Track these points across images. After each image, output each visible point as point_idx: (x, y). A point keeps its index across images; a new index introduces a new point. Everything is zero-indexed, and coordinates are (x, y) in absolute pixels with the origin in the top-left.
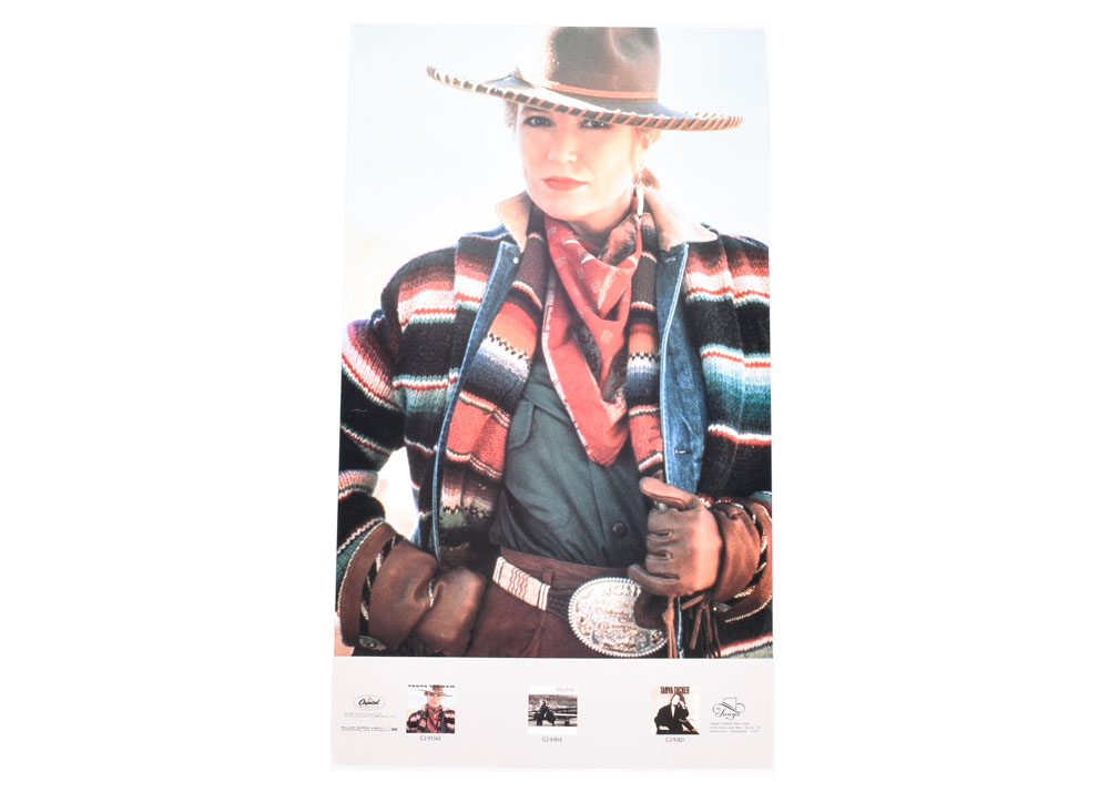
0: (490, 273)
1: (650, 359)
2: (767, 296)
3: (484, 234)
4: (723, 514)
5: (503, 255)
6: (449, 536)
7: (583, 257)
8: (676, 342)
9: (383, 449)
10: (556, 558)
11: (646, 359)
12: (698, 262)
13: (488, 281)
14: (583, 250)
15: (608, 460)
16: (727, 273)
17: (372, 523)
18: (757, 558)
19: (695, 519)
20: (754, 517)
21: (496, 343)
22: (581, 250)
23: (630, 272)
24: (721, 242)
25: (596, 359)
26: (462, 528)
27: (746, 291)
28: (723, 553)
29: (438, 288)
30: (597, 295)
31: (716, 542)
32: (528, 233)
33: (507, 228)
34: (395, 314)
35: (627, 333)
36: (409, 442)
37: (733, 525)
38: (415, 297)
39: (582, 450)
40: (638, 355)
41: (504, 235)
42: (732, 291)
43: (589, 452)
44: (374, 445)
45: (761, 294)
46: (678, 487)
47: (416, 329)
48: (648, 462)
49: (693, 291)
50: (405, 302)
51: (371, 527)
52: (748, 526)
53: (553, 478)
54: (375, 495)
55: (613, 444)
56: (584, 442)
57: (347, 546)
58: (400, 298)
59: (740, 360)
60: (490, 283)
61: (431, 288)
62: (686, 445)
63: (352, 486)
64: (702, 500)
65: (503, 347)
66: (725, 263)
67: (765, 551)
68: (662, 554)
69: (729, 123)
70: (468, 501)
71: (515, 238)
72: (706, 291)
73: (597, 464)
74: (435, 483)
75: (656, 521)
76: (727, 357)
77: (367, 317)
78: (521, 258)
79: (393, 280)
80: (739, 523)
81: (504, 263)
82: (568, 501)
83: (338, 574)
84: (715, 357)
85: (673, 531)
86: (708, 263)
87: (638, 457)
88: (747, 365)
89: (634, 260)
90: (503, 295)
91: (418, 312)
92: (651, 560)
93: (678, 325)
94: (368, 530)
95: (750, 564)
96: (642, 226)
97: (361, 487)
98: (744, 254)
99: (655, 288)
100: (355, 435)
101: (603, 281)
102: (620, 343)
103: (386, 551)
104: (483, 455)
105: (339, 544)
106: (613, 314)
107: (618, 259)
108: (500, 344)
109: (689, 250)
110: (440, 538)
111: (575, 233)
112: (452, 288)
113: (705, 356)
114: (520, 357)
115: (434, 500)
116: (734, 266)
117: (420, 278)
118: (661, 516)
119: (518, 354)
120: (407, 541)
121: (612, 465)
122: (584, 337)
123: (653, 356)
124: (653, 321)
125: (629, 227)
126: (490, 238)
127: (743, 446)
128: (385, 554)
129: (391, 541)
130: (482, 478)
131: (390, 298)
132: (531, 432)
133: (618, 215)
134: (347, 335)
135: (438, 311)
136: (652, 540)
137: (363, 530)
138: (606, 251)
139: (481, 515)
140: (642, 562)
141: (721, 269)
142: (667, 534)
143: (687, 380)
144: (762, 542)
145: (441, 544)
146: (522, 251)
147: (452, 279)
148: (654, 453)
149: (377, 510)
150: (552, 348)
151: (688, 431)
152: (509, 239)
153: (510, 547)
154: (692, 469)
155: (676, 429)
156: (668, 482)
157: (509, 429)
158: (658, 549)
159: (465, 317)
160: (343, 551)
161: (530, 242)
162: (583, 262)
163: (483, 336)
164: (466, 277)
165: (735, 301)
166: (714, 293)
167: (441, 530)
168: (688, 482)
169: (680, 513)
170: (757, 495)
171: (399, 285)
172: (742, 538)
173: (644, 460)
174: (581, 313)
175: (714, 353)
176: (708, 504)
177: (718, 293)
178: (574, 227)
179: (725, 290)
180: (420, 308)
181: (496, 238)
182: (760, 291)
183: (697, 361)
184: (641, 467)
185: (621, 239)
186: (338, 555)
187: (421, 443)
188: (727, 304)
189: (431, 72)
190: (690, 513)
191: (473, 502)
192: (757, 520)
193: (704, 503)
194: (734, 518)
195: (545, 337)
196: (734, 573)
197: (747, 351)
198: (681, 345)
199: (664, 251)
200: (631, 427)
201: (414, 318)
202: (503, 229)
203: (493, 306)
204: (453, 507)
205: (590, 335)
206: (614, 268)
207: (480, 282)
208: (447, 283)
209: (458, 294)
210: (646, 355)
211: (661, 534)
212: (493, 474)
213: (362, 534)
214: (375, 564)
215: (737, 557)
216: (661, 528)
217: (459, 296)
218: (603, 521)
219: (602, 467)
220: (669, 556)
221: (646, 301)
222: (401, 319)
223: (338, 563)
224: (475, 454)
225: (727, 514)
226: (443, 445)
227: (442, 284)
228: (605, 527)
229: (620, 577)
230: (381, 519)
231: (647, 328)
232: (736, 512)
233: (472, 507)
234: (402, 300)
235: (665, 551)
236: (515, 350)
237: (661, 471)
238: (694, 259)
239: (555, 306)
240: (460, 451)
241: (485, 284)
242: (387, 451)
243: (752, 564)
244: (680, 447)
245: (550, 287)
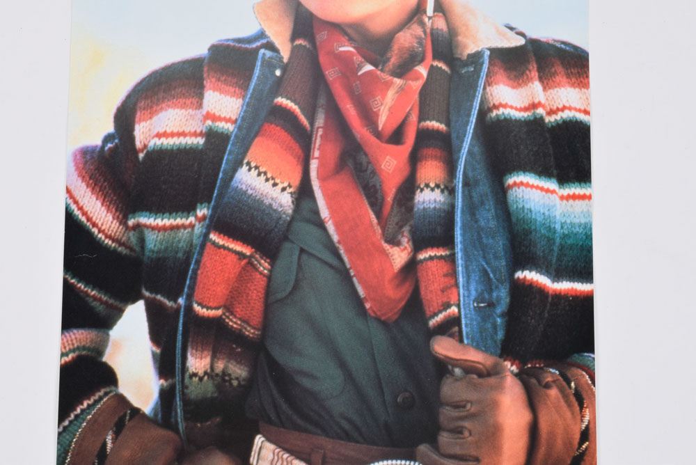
0: (246, 88)
1: (442, 191)
2: (587, 112)
3: (239, 41)
4: (533, 381)
5: (262, 65)
6: (197, 410)
7: (360, 67)
8: (474, 170)
9: (116, 303)
10: (327, 435)
11: (437, 191)
12: (502, 71)
13: (244, 97)
14: (360, 59)
15: (391, 314)
16: (537, 86)
17: (101, 393)
18: (577, 436)
19: (500, 387)
20: (573, 384)
21: (254, 173)
22: (358, 59)
23: (417, 85)
24: (529, 47)
25: (376, 191)
26: (212, 399)
27: (560, 106)
28: (533, 430)
29: (184, 106)
30: (377, 114)
31: (524, 417)
32: (293, 39)
33: (268, 33)
34: (132, 139)
35: (414, 159)
36: (147, 294)
37: (547, 396)
38: (155, 119)
39: (359, 302)
40: (427, 186)
41: (264, 41)
42: (543, 106)
43: (368, 306)
44: (105, 298)
45: (580, 111)
46: (478, 348)
47: (158, 156)
48: (440, 317)
49: (496, 107)
50: (143, 124)
51: (101, 398)
52: (565, 396)
53: (324, 338)
54: (106, 358)
55: (396, 295)
56: (361, 292)
57: (71, 422)
58: (137, 119)
59: (553, 192)
60: (247, 100)
61: (175, 106)
62: (486, 296)
63: (78, 348)
64: (508, 364)
65: (263, 178)
66: (535, 74)
67: (587, 427)
68: (458, 431)
70: (220, 366)
71: (277, 44)
72: (512, 107)
73: (378, 319)
74: (179, 344)
75: (451, 389)
76: (537, 187)
77: (97, 141)
78: (285, 69)
79: (129, 97)
80: (554, 392)
81: (263, 76)
82: (342, 365)
83: (59, 456)
84: (522, 188)
85: (471, 402)
86: (514, 73)
87: (428, 311)
88: (562, 198)
89: (423, 70)
90: (263, 114)
91: (159, 136)
92: (444, 438)
93: (476, 149)
94: (96, 402)
95: (568, 444)
96: (432, 29)
97: (89, 349)
98: (558, 62)
99: (448, 104)
100: (81, 286)
101: (384, 96)
102: (405, 172)
103: (119, 428)
104: (239, 310)
105: (61, 419)
106: (396, 137)
107: (404, 70)
108: (259, 174)
109: (490, 57)
110: (185, 411)
111: (351, 39)
112: (200, 106)
113: (510, 187)
114: (284, 189)
115: (178, 365)
116: (546, 79)
117: (161, 95)
118: (458, 383)
119: (280, 186)
120: (144, 415)
121: (396, 322)
122: (361, 164)
123: (446, 187)
124: (445, 146)
125: (417, 30)
126: (247, 46)
127: (559, 297)
128: (117, 433)
129: (125, 415)
130: (237, 337)
131: (125, 118)
132: (297, 281)
133: (403, 15)
134: (72, 164)
135: (183, 134)
136: (446, 413)
137: (91, 402)
138: (389, 59)
139: (235, 383)
140: (433, 441)
141: (530, 80)
142: (464, 407)
143: (488, 217)
144: (583, 416)
145: (186, 419)
146: (285, 60)
147: (201, 96)
148: (447, 306)
149: (109, 377)
150: (322, 179)
151: (490, 279)
152: (270, 46)
153: (270, 422)
154: (495, 326)
155: (475, 277)
156: (466, 341)
157: (269, 278)
158: (453, 425)
159: (216, 140)
160: (65, 428)
161: (295, 50)
162: (360, 73)
163: (237, 164)
164: (217, 94)
165: (547, 119)
166: (521, 110)
167: (186, 402)
168: (489, 342)
169: (481, 380)
170: (576, 358)
171: (135, 104)
172: (558, 411)
173: (436, 314)
174: (358, 136)
175: (522, 183)
176: (514, 368)
177: (525, 109)
178: (349, 31)
179: (534, 106)
180: (161, 131)
181: (254, 46)
182: (578, 107)
183: (501, 193)
184: (432, 322)
185: (407, 45)
186: (60, 434)
187: (162, 296)
188: (537, 122)
190: (492, 380)
191: (226, 367)
192: (576, 389)
193: (510, 367)
194: (547, 386)
195: (314, 165)
196: (548, 454)
197: (563, 180)
198: (481, 174)
199: (459, 59)
200: (419, 274)
201: (155, 143)
202: (262, 35)
203: (251, 127)
204: (201, 373)
205: (369, 163)
206: (398, 81)
207: (234, 99)
208: (195, 100)
209: (208, 113)
210: (438, 186)
211: (458, 406)
212: (250, 332)
213: (89, 406)
214: (105, 444)
215: (552, 434)
216: (457, 399)
217: (208, 116)
218: (385, 389)
219: (384, 324)
220: (466, 433)
221: (438, 121)
222: (138, 144)
223: (58, 443)
224: (229, 308)
225: (539, 381)
226: (190, 298)
227: (188, 102)
228: (388, 398)
229: (406, 459)
230: (113, 388)
231: (438, 152)
232: (549, 379)
233: (224, 373)
234: (140, 121)
235: (462, 427)
236: (278, 181)
237: (456, 329)
238: (496, 69)
239: (325, 127)
240: (211, 304)
241: (240, 102)
242: (120, 305)
243: (571, 443)
244: (479, 299)
245: (320, 105)
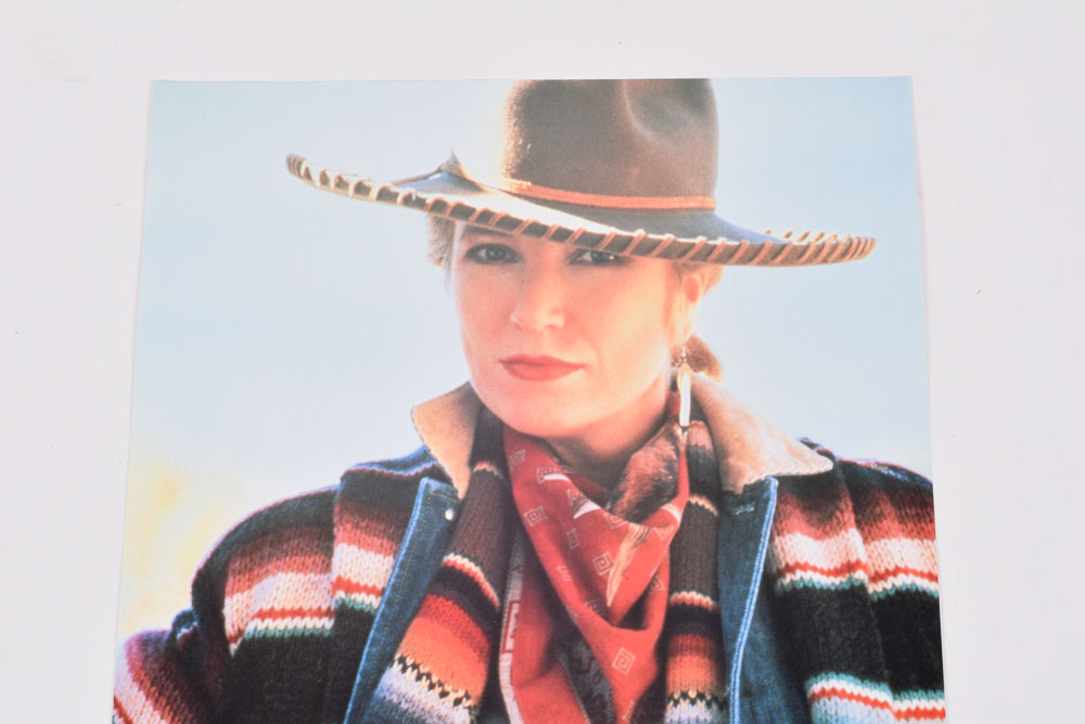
0: (401, 539)
1: (709, 705)
2: (933, 577)
3: (389, 464)
5: (425, 504)
7: (577, 506)
8: (758, 669)
11: (701, 705)
12: (797, 512)
13: (396, 554)
14: (577, 493)
16: (853, 536)
21: (411, 674)
22: (573, 493)
23: (666, 534)
24: (840, 474)
25: (604, 705)
27: (891, 568)
29: (302, 569)
30: (604, 581)
32: (472, 462)
33: (434, 452)
34: (220, 620)
35: (664, 653)
38: (257, 588)
40: (685, 695)
41: (428, 465)
42: (865, 568)
45: (922, 575)
47: (260, 647)
49: (790, 569)
50: (237, 596)
58: (228, 589)
59: (884, 705)
60: (401, 558)
61: (288, 568)
65: (424, 683)
66: (849, 516)
69: (849, 250)
71: (449, 469)
72: (815, 569)
76: (859, 698)
78: (459, 509)
79: (216, 553)
81: (426, 521)
84: (835, 699)
86: (817, 515)
88: (899, 715)
89: (674, 511)
90: (426, 580)
91: (262, 615)
93: (761, 636)
96: (688, 447)
98: (885, 497)
99: (716, 565)
101: (615, 552)
102: (650, 674)
106: (635, 617)
107: (644, 510)
108: (419, 678)
109: (779, 490)
111: (562, 462)
112: (327, 568)
113: (816, 697)
114: (457, 702)
116: (868, 523)
117: (267, 550)
119: (452, 696)
122: (579, 661)
123: (715, 698)
124: (712, 630)
125: (666, 448)
126: (401, 473)
131: (209, 587)
133: (642, 425)
134: (124, 661)
135: (300, 613)
138: (621, 494)
141: (842, 526)
146: (461, 495)
147: (328, 552)
150: (519, 684)
152: (437, 473)
159: (351, 622)
161: (476, 480)
162: (576, 516)
163: (385, 661)
164: (354, 548)
165: (872, 588)
166: (829, 573)
171: (226, 564)
174: (575, 616)
175: (834, 691)
177: (836, 572)
178: (560, 449)
179: (850, 567)
180: (266, 607)
181: (412, 472)
182: (919, 569)
183: (802, 706)
185: (650, 471)
188: (856, 593)
189: (294, 165)
195: (505, 662)
197: (899, 687)
198: (769, 676)
199: (731, 494)
201: (256, 627)
202: (424, 455)
203: (406, 601)
205: (592, 658)
206: (636, 528)
207: (380, 557)
208: (318, 559)
209: (339, 579)
210: (701, 696)
217: (340, 584)
221: (700, 591)
222: (230, 629)
227: (309, 561)
231: (701, 642)
234: (233, 592)
236: (448, 688)
238: (789, 508)
239: (523, 602)
241: (390, 560)
245: (515, 565)
